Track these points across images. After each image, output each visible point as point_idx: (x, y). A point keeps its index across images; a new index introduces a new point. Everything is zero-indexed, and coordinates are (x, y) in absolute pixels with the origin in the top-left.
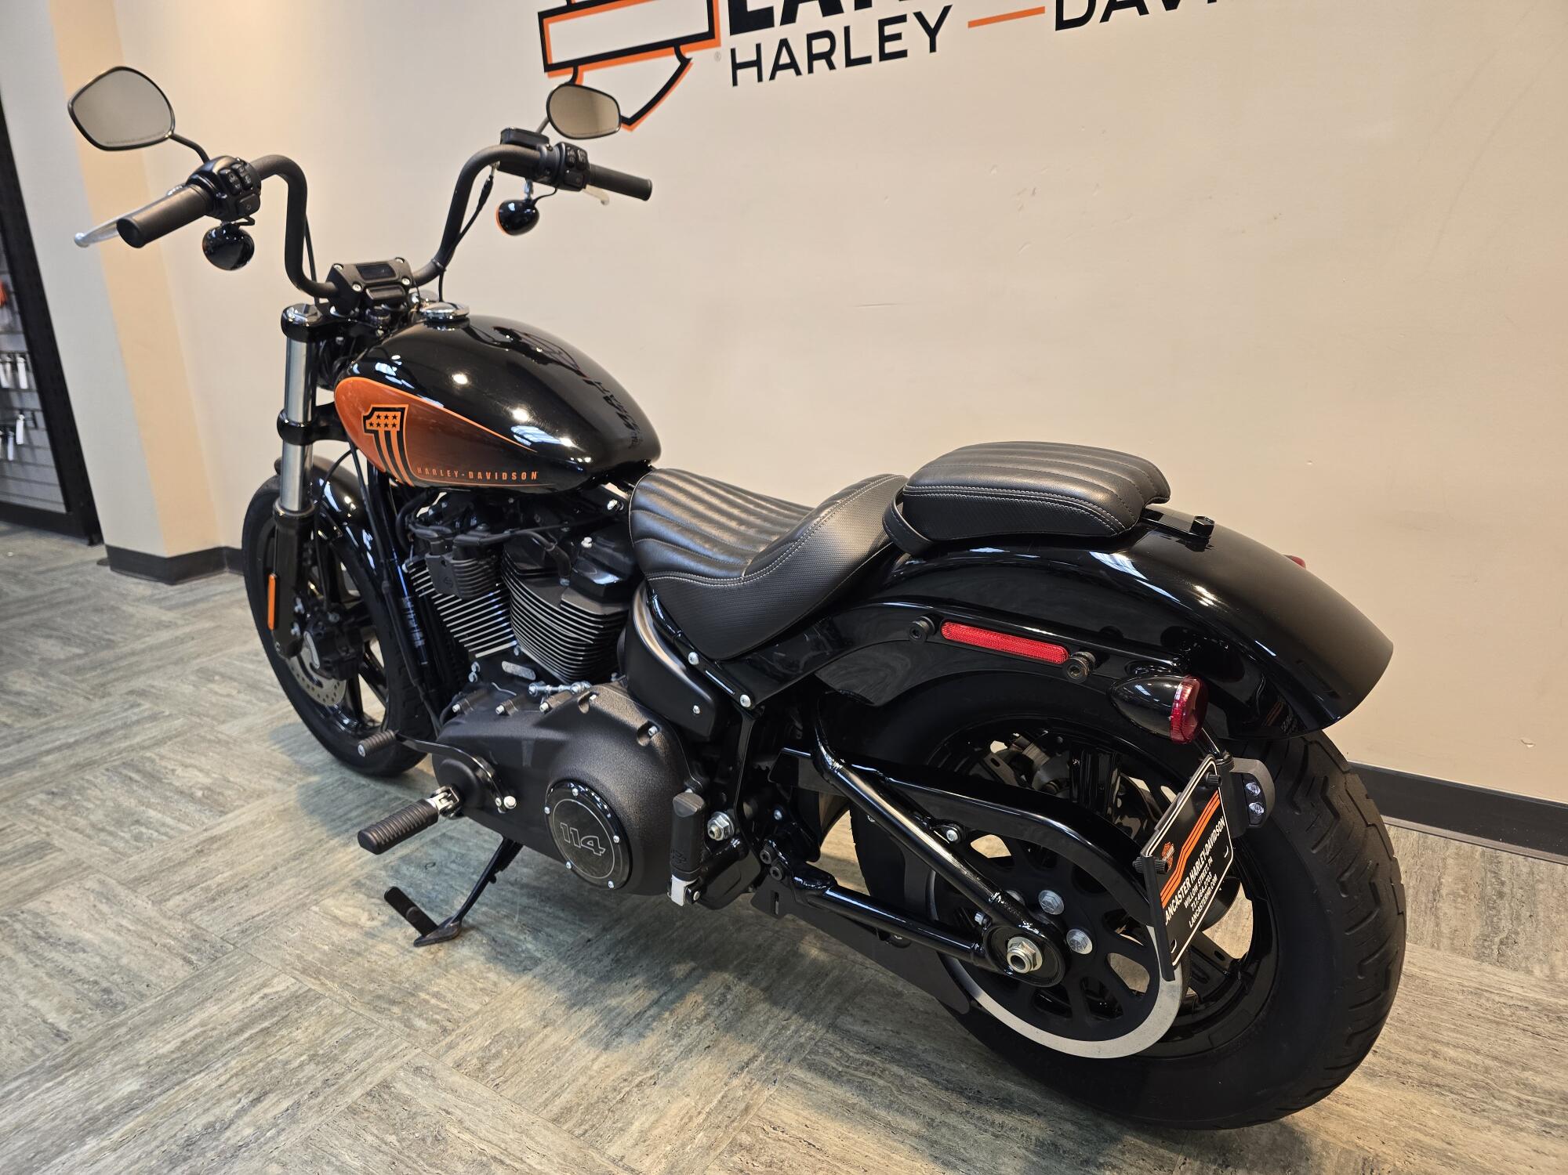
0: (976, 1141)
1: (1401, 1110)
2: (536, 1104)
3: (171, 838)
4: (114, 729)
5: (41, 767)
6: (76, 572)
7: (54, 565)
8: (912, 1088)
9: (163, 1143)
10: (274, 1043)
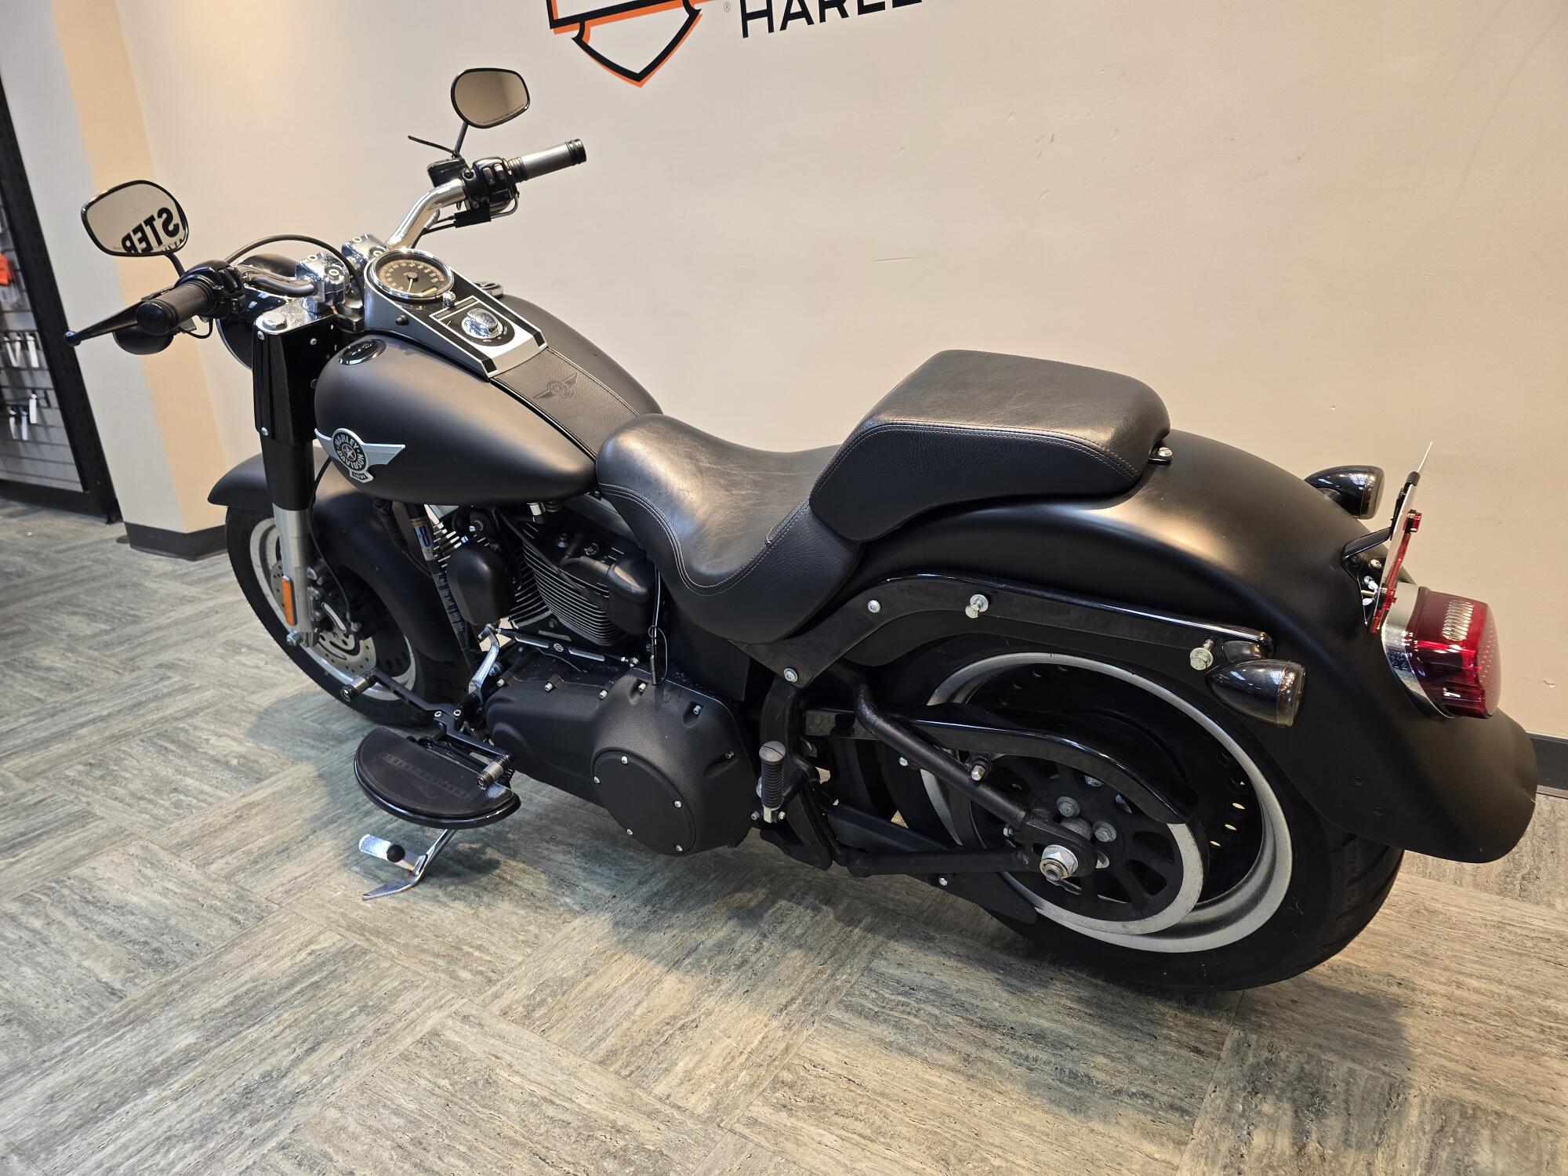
0: (1011, 1074)
1: (1426, 1038)
2: (582, 1048)
3: (210, 804)
4: (145, 702)
5: (77, 739)
6: (97, 551)
7: (74, 544)
8: (947, 1026)
9: (222, 1092)
10: (324, 996)
